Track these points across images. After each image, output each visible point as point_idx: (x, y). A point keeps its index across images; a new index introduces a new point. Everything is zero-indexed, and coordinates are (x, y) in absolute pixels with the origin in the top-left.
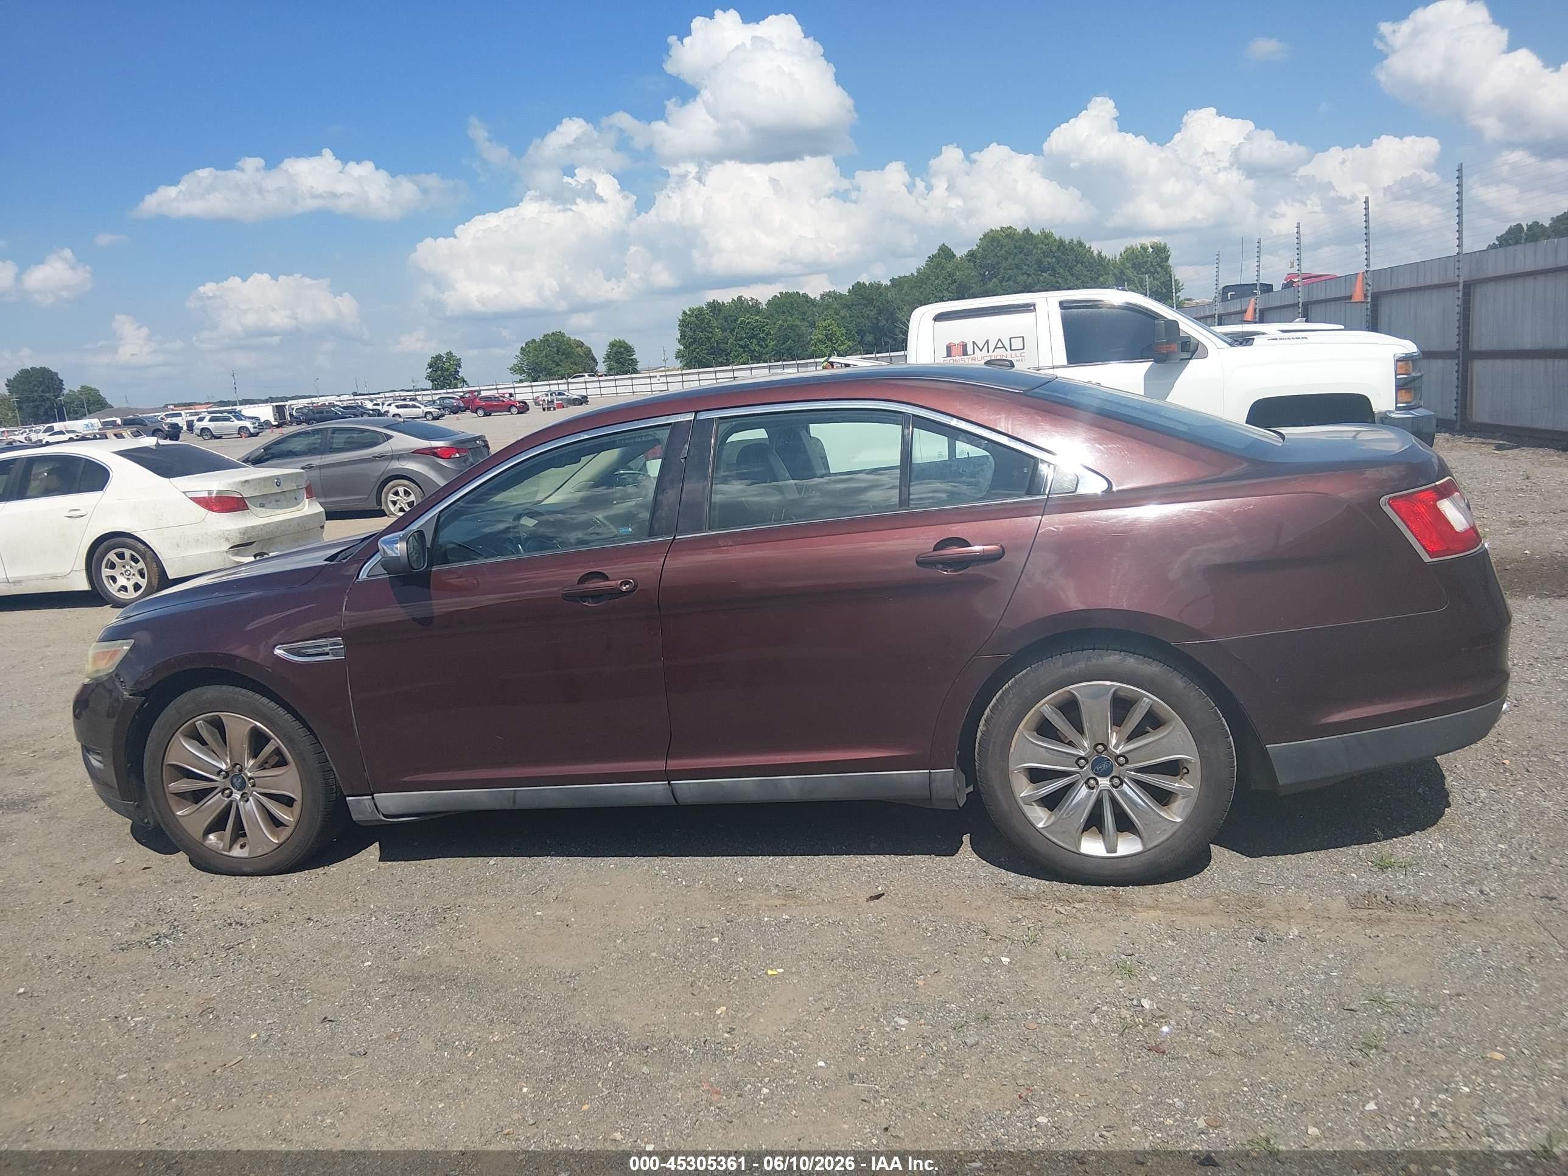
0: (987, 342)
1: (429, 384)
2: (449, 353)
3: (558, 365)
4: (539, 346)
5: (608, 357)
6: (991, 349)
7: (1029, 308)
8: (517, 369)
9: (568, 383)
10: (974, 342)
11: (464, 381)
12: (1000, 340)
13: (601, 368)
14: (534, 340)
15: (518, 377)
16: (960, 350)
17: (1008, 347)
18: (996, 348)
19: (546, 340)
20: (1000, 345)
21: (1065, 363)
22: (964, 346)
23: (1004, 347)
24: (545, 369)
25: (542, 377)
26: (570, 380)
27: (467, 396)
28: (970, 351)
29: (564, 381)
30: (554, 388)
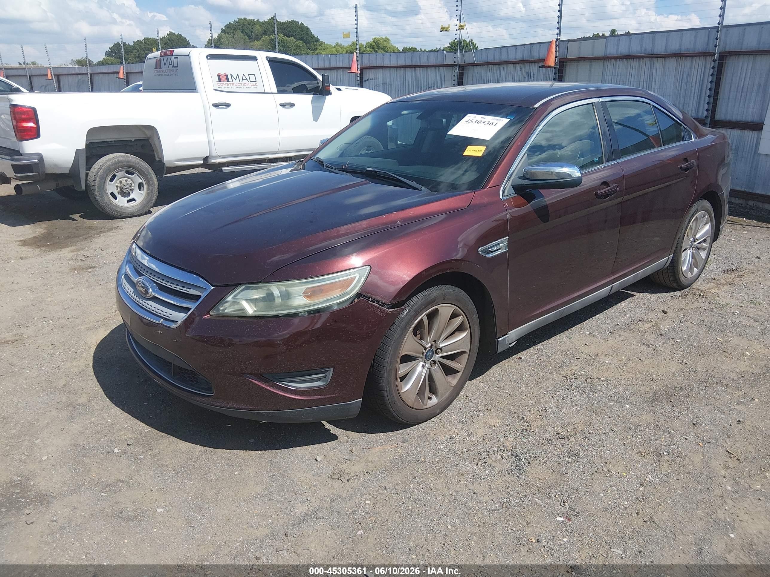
0: (238, 75)
6: (241, 80)
7: (254, 58)
10: (231, 75)
12: (243, 75)
17: (249, 79)
21: (277, 92)
23: (247, 79)
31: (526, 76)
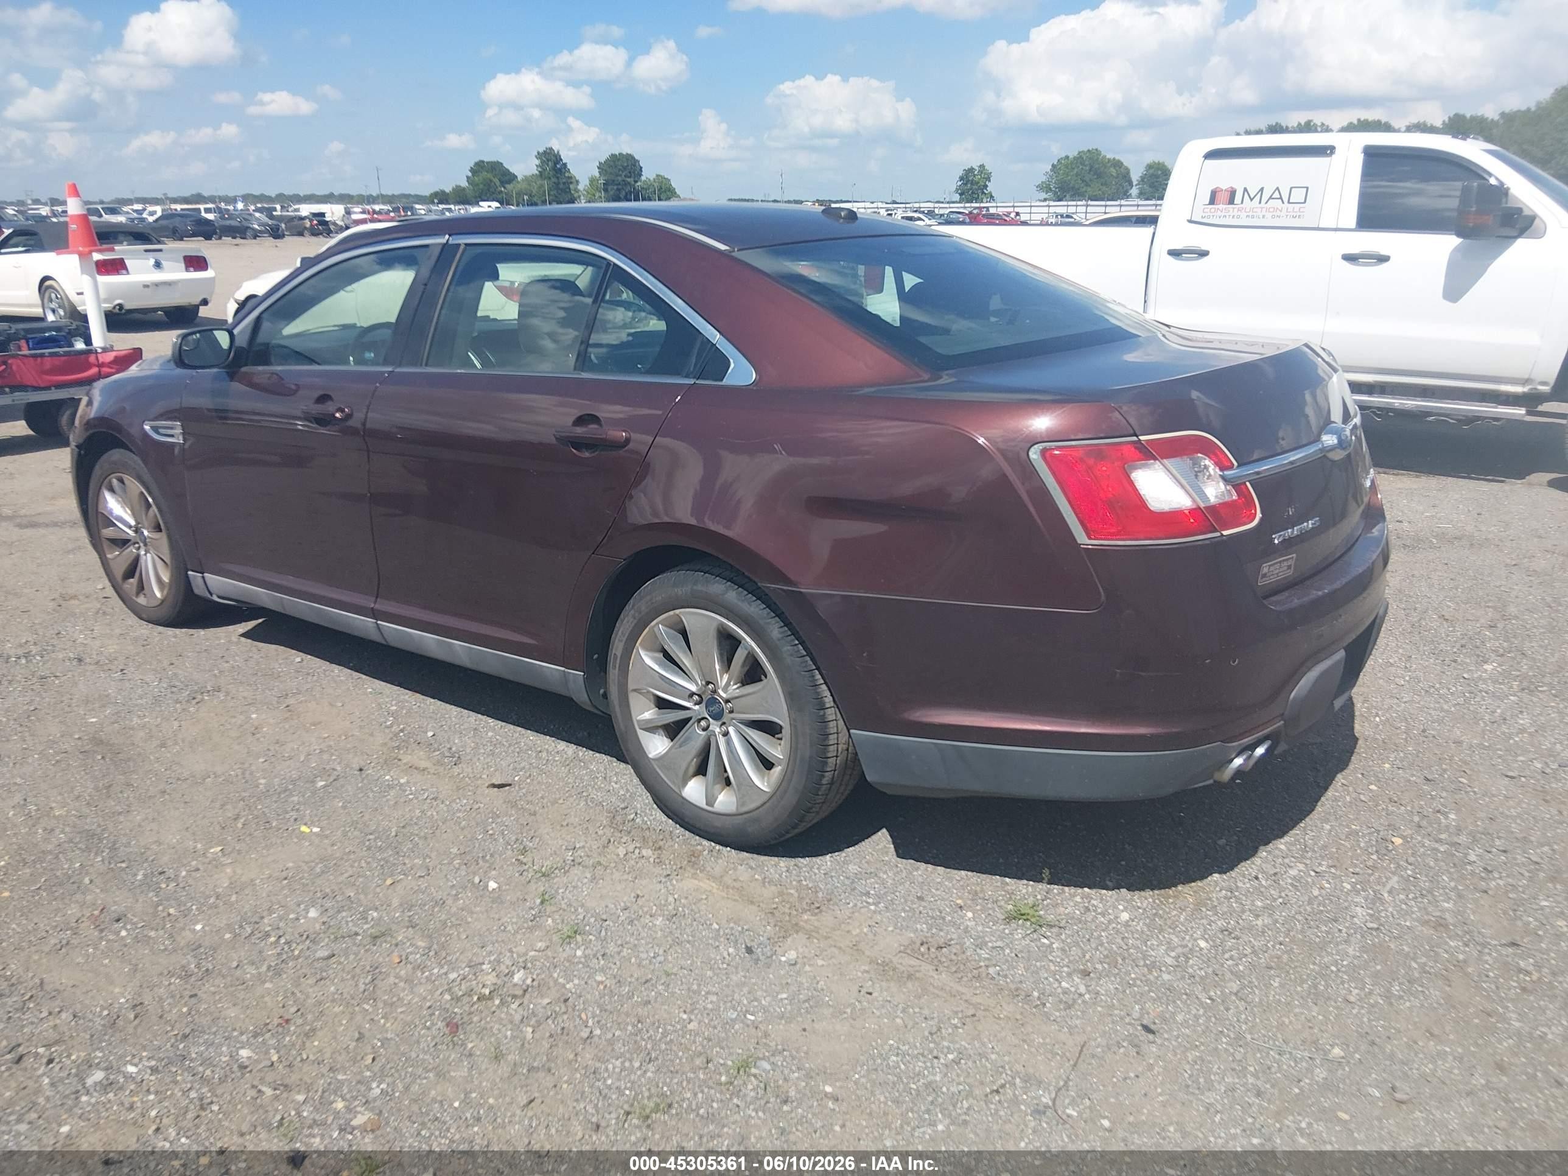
0: (1262, 190)
1: (957, 197)
2: (982, 166)
3: (1087, 185)
4: (1072, 163)
5: (1142, 179)
6: (1264, 199)
7: (1327, 151)
8: (1044, 187)
9: (1087, 206)
10: (1245, 190)
11: (992, 197)
12: (1278, 189)
13: (1134, 191)
14: (1067, 157)
15: (1044, 195)
16: (1227, 196)
17: (1286, 200)
18: (1271, 198)
19: (1080, 159)
20: (1276, 195)
21: (1353, 224)
22: (1233, 193)
23: (1281, 198)
24: (1073, 188)
25: (1068, 196)
26: (1090, 203)
27: (975, 212)
28: (1238, 199)
29: (1084, 202)
30: (1063, 210)
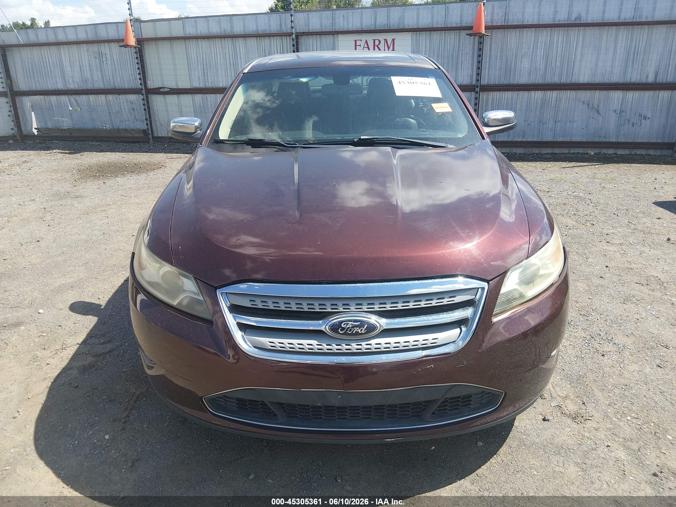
31: (97, 56)
